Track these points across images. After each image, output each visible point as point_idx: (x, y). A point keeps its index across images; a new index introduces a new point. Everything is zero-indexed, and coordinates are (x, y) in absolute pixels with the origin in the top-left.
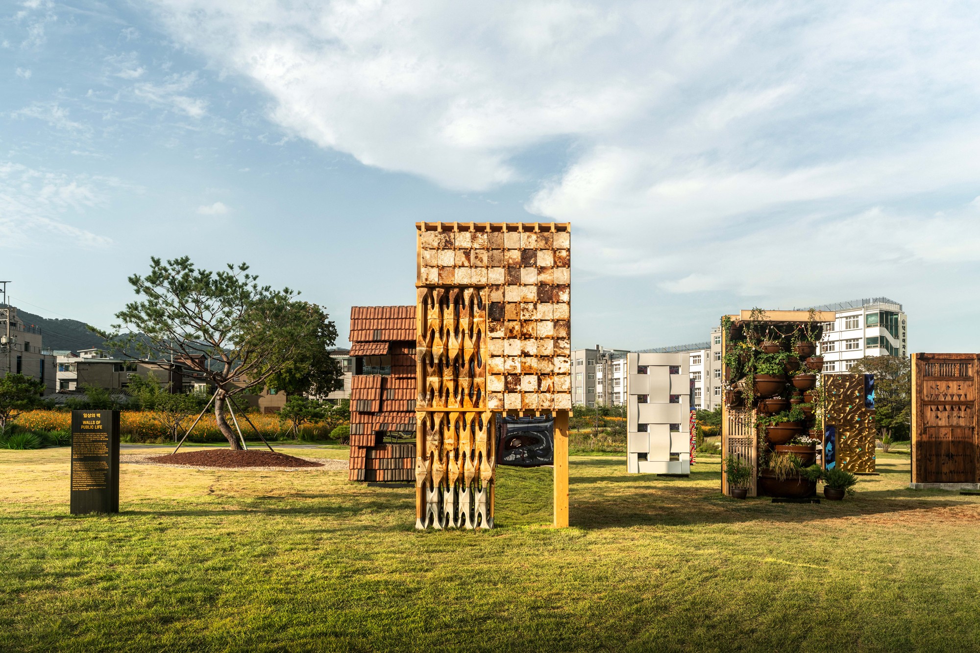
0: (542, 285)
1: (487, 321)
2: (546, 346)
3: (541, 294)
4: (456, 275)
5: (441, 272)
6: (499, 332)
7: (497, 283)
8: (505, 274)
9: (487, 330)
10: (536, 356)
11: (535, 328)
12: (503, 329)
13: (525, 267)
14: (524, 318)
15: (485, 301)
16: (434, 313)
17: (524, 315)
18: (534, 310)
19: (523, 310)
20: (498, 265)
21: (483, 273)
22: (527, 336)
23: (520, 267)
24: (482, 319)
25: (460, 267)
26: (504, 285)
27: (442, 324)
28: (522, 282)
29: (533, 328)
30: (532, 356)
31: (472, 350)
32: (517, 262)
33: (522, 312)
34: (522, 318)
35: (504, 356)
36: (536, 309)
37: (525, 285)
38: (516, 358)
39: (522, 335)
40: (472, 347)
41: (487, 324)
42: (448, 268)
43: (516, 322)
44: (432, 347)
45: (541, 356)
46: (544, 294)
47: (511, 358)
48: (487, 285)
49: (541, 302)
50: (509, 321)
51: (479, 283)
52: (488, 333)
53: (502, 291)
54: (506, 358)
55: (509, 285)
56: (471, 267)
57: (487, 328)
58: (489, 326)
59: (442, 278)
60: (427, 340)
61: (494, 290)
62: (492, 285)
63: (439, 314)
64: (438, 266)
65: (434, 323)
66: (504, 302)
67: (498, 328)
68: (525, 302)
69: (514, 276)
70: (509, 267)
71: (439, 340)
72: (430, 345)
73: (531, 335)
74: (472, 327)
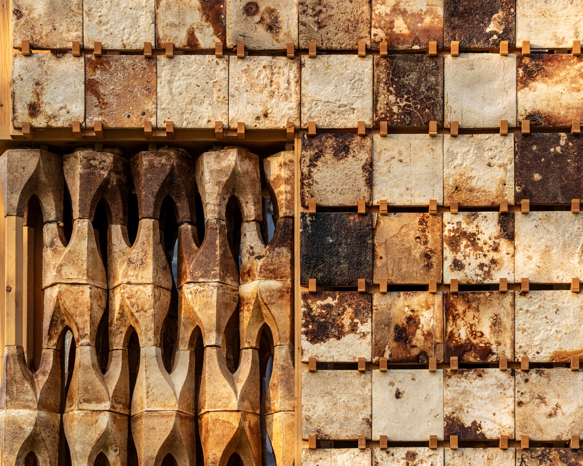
0: (535, 128)
1: (299, 290)
2: (553, 402)
3: (531, 169)
4: (162, 91)
5: (98, 75)
6: (349, 338)
7: (340, 123)
8: (375, 81)
9: (299, 329)
10: (512, 442)
11: (507, 322)
12: (366, 328)
13: (463, 50)
14: (459, 276)
15: (290, 204)
16: (71, 260)
17: (457, 265)
18: (504, 244)
19: (454, 244)
20: (347, 43)
21: (281, 81)
22: (471, 358)
23: (443, 50)
24: (275, 284)
25: (178, 51)
26: (369, 131)
27: (107, 310)
28: (450, 118)
29: (496, 323)
30: (493, 443)
31: (235, 420)
32: (427, 31)
33: (448, 253)
34: (449, 276)
35: (370, 443)
36: (511, 237)
37: (463, 131)
38: (422, 452)
39: (449, 352)
40: (234, 404)
41: (299, 302)
42: (127, 60)
43: (421, 297)
44: (62, 410)
45: (533, 444)
46: (544, 170)
47: (402, 452)
48: (298, 131)
49: (534, 208)
50: (393, 288)
51: (265, 124)
52: (304, 342)
53: (364, 156)
54: (377, 451)
55: (393, 130)
56: (228, 51)
57: (299, 320)
58: (308, 314)
59: (103, 105)
60: (42, 380)
61: (328, 156)
62: (320, 131)
63: (92, 265)
64: (84, 51)
65: (68, 303)
66: (370, 208)
67: (346, 321)
68: (462, 209)
69: (414, 93)
70: (392, 52)
71: (93, 376)
72: (54, 400)
73: (487, 351)
74: (235, 320)
